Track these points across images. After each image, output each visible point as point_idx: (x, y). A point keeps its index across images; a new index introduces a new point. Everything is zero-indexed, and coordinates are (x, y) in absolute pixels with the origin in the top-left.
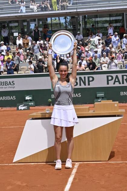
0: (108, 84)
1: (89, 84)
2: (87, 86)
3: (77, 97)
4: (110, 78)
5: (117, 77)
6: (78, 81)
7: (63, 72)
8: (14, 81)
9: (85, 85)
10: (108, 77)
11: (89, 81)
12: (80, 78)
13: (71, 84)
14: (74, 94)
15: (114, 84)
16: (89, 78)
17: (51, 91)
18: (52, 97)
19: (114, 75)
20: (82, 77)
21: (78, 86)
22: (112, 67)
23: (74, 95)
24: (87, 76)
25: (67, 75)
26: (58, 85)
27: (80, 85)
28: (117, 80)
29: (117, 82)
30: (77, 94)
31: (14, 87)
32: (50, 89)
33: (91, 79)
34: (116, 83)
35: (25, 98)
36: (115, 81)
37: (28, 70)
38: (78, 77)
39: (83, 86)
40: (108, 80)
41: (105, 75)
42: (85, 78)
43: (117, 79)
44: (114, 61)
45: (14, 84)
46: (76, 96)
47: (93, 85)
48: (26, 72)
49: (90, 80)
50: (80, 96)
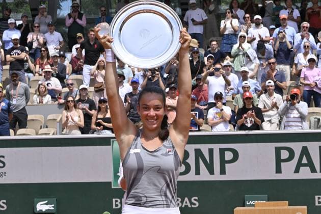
0: (279, 170)
1: (223, 171)
2: (217, 177)
3: (186, 206)
4: (285, 154)
5: (305, 151)
6: (191, 161)
7: (152, 110)
8: (3, 157)
9: (212, 172)
10: (278, 151)
11: (223, 162)
12: (198, 153)
13: (173, 147)
14: (180, 199)
15: (297, 171)
16: (222, 151)
17: (113, 187)
18: (114, 207)
19: (297, 147)
20: (205, 148)
21: (191, 177)
22: (291, 123)
23: (179, 202)
24: (216, 147)
25: (161, 119)
26: (136, 148)
27: (198, 172)
28: (304, 161)
29: (305, 165)
30: (186, 199)
31: (5, 174)
32: (110, 183)
33: (229, 156)
34: (302, 168)
35: (34, 207)
36: (300, 165)
37: (47, 127)
38: (191, 148)
39: (205, 176)
40: (279, 161)
41: (271, 146)
42: (211, 151)
43: (304, 157)
44: (297, 105)
45: (4, 164)
46: (184, 204)
47: (234, 173)
48: (42, 131)
49: (227, 159)
50: (195, 204)
